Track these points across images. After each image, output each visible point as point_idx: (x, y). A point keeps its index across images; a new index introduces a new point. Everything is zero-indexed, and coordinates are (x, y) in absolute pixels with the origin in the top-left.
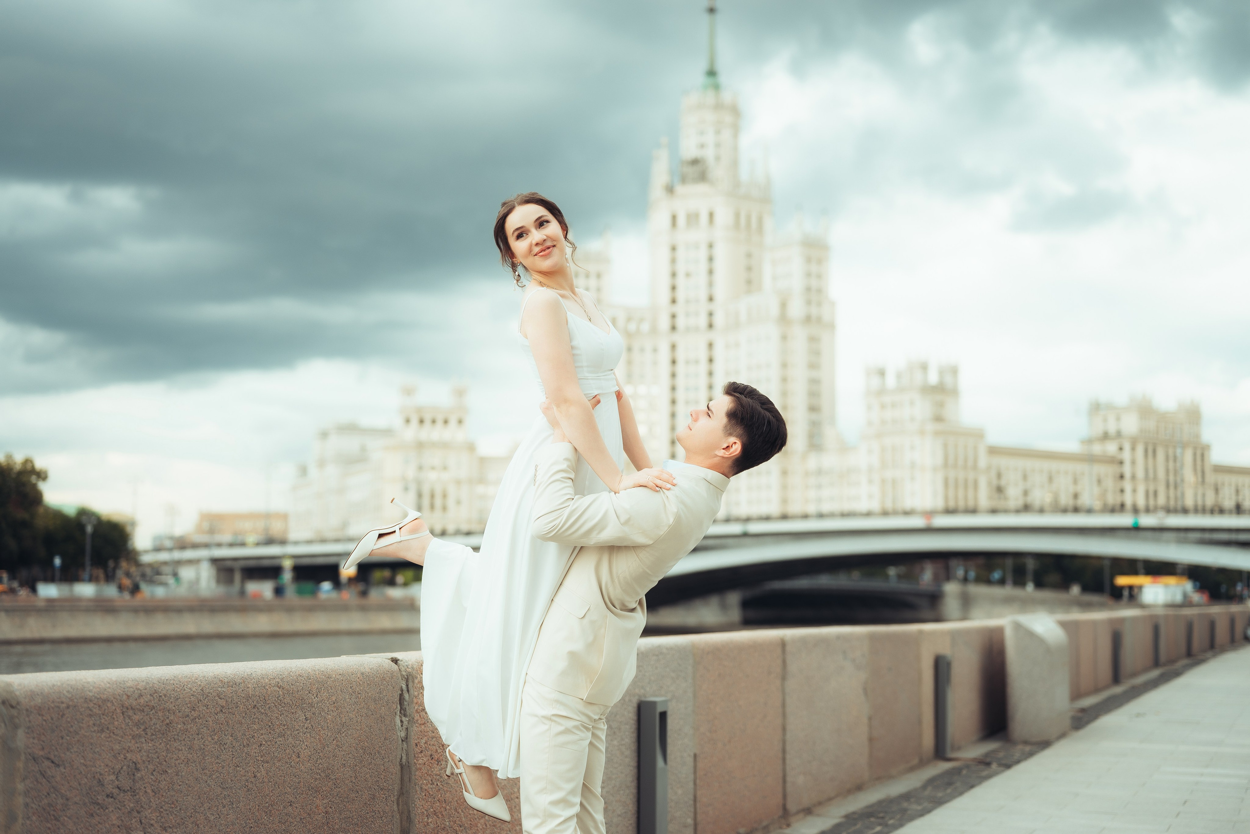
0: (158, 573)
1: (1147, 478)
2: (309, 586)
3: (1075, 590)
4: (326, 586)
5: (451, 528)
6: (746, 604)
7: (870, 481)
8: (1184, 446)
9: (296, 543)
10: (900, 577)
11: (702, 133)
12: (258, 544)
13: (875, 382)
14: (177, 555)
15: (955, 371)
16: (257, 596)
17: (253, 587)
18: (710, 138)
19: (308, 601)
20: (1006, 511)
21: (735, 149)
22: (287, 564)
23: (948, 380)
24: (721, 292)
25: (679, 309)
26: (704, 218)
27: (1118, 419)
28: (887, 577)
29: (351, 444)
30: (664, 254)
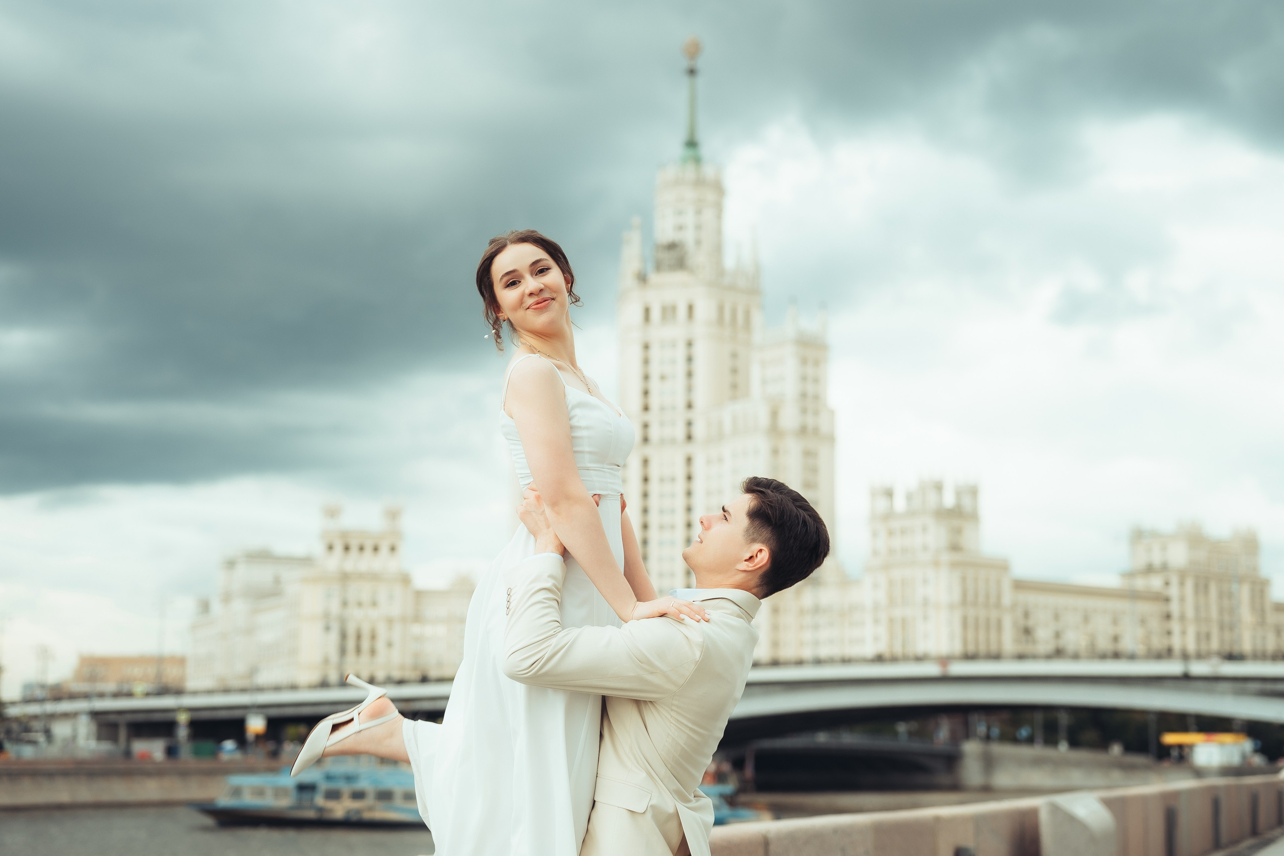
0: (27, 730)
1: (1198, 619)
2: (208, 745)
3: (1116, 749)
4: (229, 745)
5: (380, 675)
7: (876, 621)
8: (1241, 580)
9: (195, 693)
10: (911, 734)
11: (680, 213)
12: (148, 695)
13: (882, 504)
14: (50, 707)
15: (974, 492)
16: (145, 757)
17: (140, 746)
18: (689, 219)
19: (206, 764)
20: (1034, 657)
21: (719, 232)
22: (183, 718)
23: (967, 502)
24: (701, 398)
25: (653, 417)
26: (682, 312)
28: (896, 734)
29: (263, 575)
30: (636, 353)
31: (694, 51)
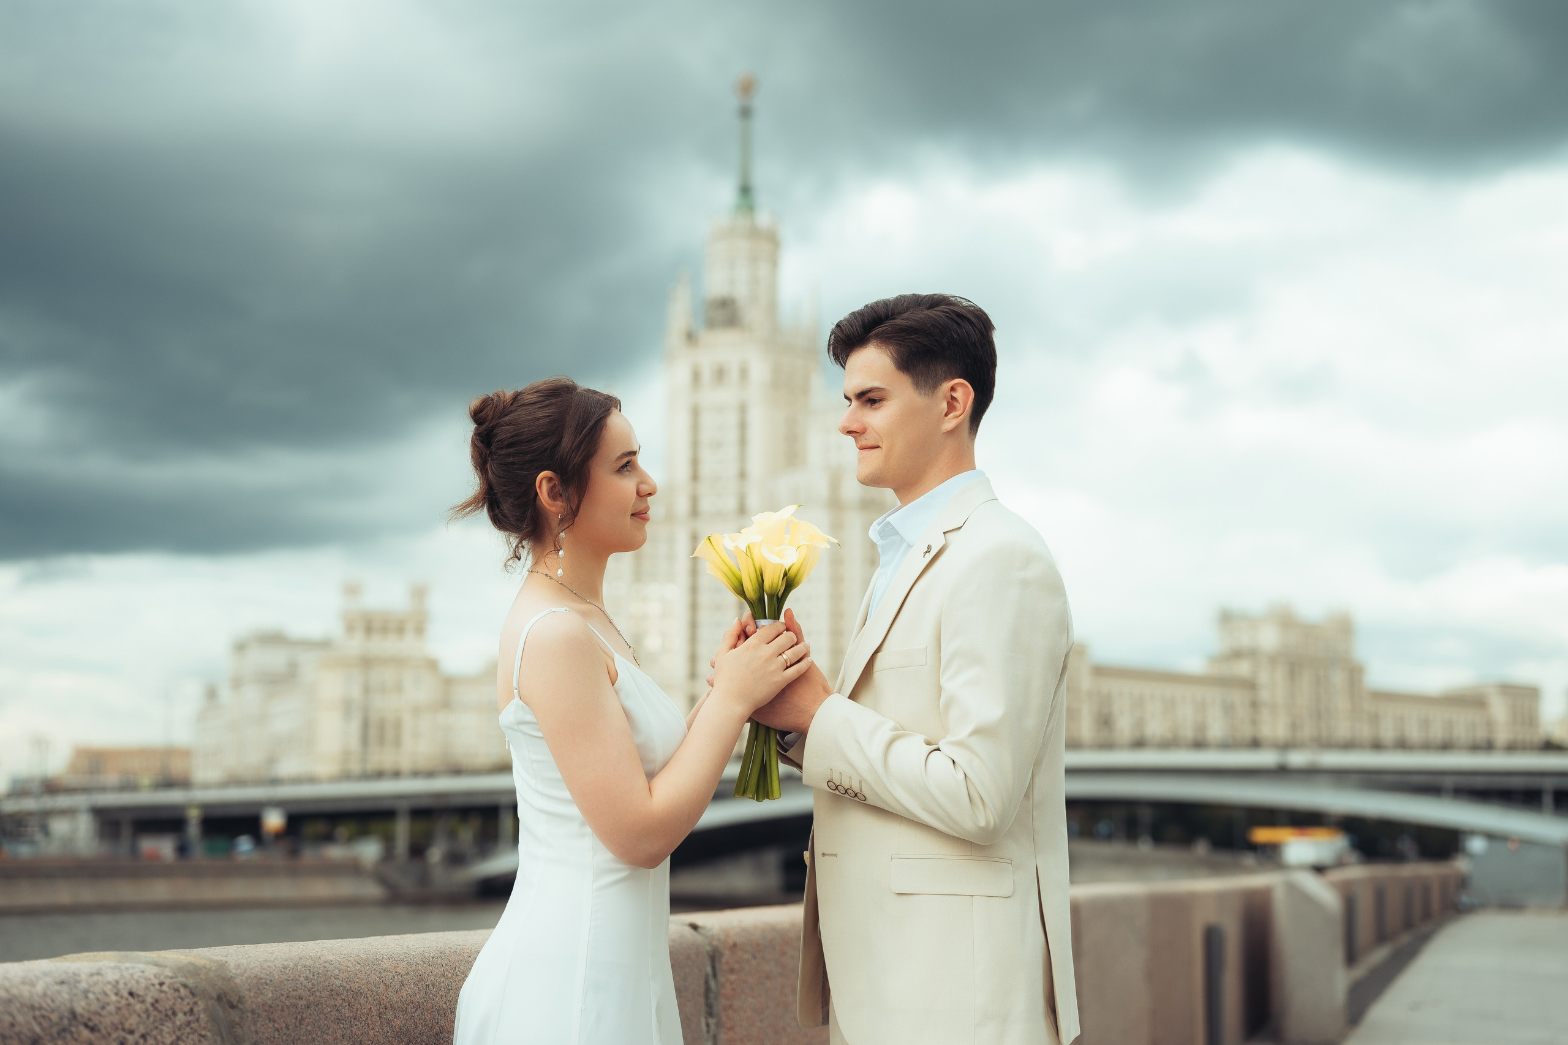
0: (22, 826)
1: (1289, 706)
2: (221, 841)
3: (1202, 846)
4: (244, 841)
6: (787, 866)
8: (1335, 664)
11: (732, 267)
12: (153, 788)
14: (46, 802)
16: (155, 857)
17: (147, 843)
18: (743, 273)
19: (220, 861)
20: (1117, 746)
21: (773, 288)
22: (194, 814)
25: (703, 488)
26: (734, 374)
27: (1254, 631)
29: (275, 659)
31: (748, 87)
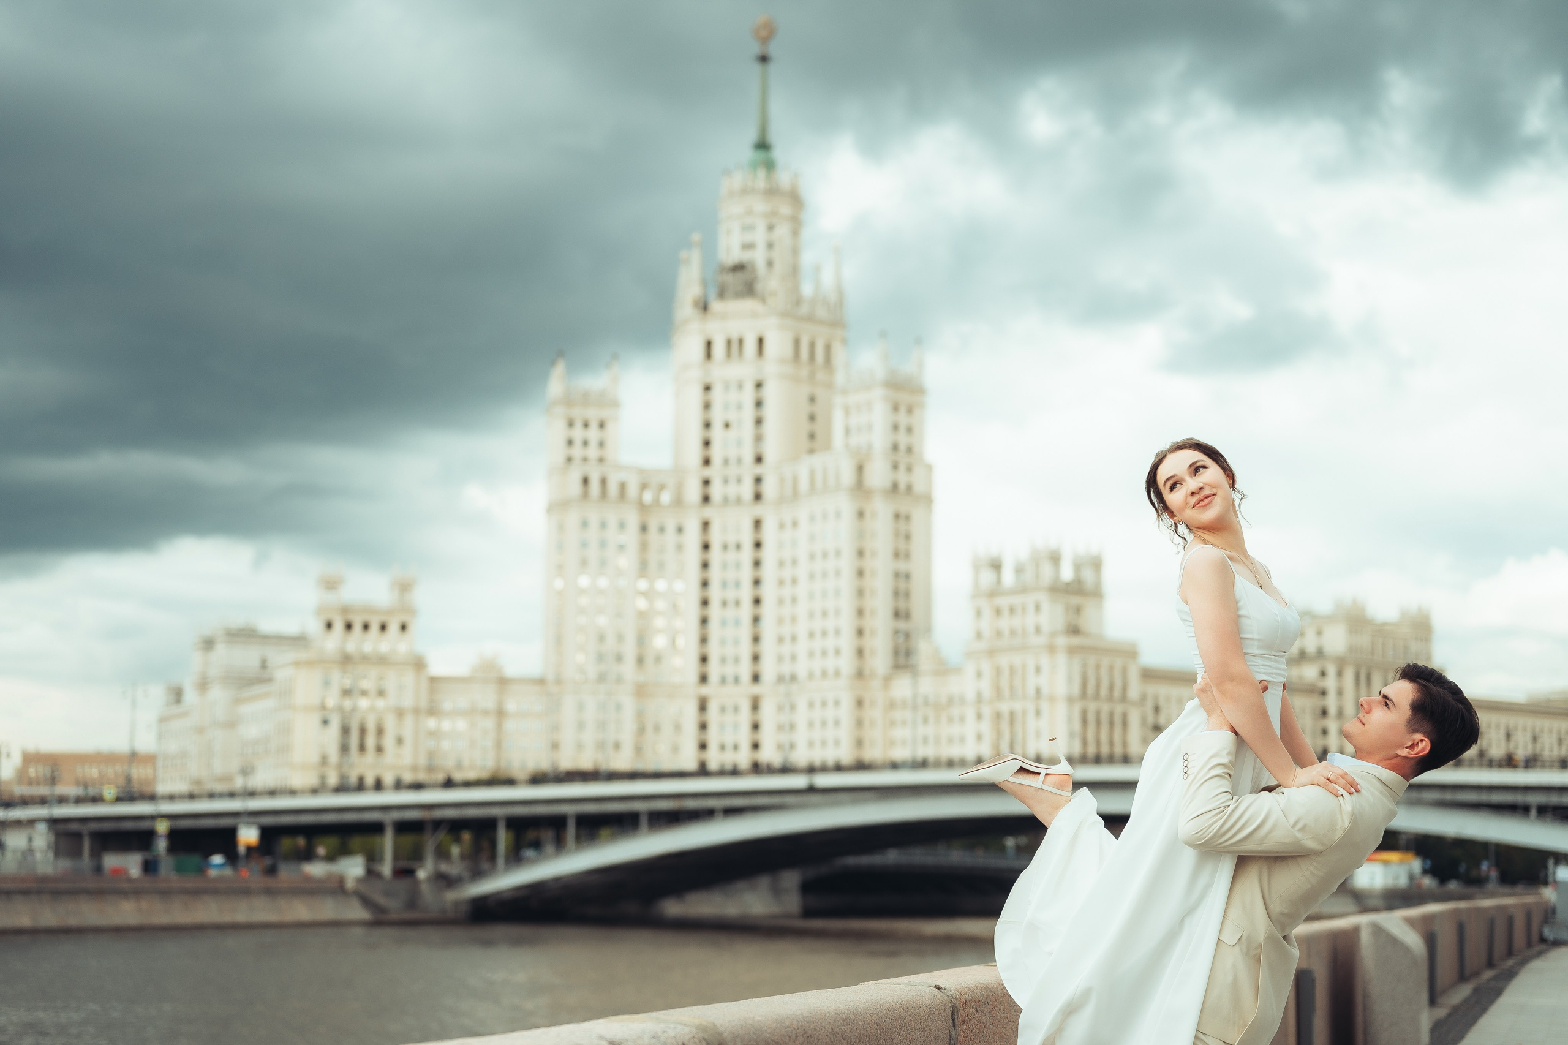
2: (193, 859)
4: (217, 859)
5: (388, 779)
6: (806, 888)
7: (979, 716)
9: (172, 798)
11: (748, 228)
13: (987, 578)
15: (1096, 564)
16: (120, 873)
17: (113, 860)
18: (760, 236)
19: (192, 882)
21: (795, 251)
22: (161, 826)
23: (1088, 575)
24: (772, 450)
25: (714, 473)
26: (750, 346)
27: (1319, 633)
28: (1003, 849)
29: (247, 657)
30: (695, 395)
31: (766, 33)
